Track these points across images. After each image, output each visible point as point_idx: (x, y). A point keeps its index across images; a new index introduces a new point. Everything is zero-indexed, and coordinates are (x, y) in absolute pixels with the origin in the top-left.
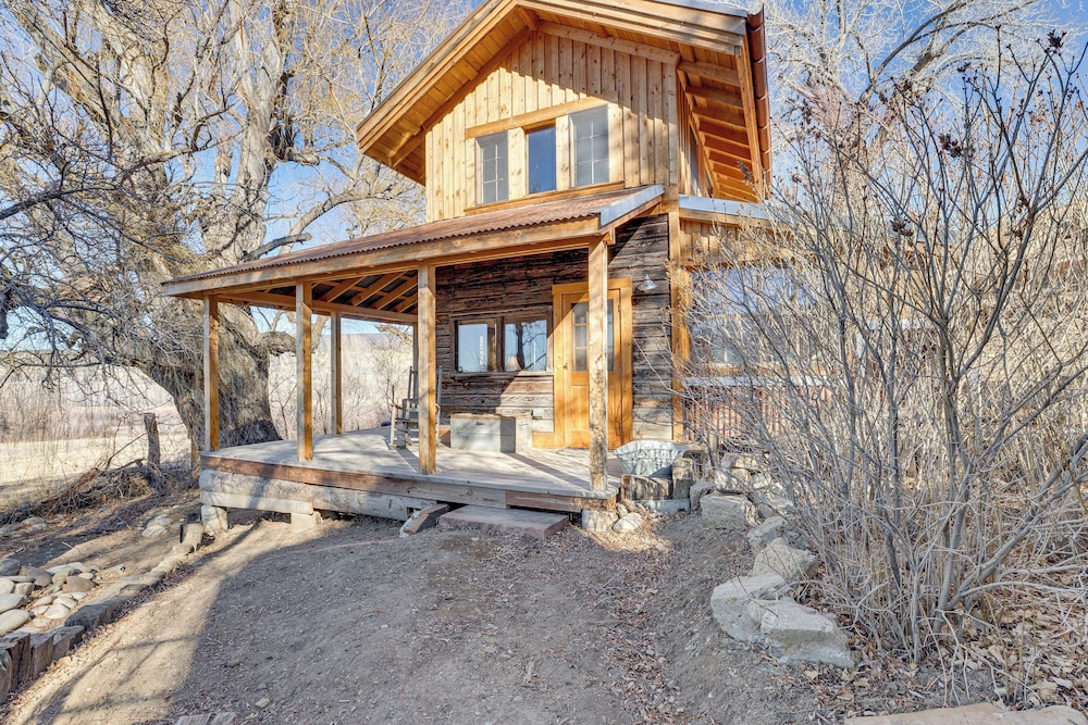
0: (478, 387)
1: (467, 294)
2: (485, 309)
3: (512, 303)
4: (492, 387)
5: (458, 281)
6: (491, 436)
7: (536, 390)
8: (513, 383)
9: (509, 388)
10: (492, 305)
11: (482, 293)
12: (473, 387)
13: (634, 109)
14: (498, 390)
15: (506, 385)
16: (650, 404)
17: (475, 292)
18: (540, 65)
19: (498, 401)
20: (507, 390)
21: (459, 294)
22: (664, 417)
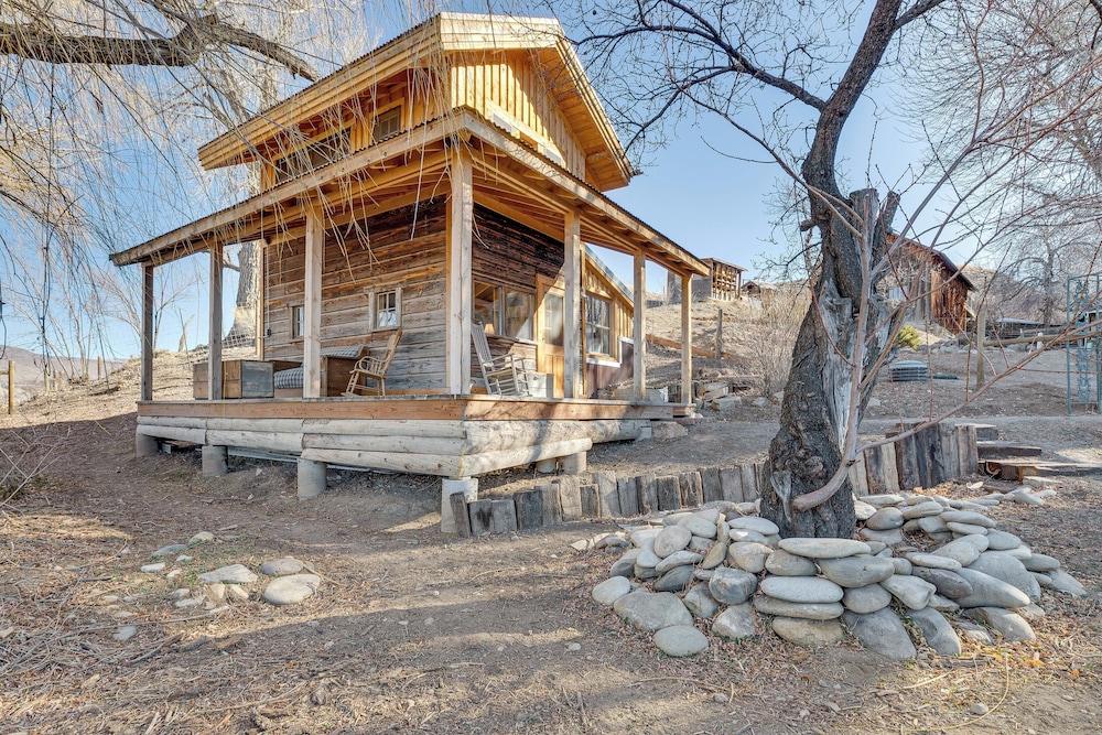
17: (488, 256)
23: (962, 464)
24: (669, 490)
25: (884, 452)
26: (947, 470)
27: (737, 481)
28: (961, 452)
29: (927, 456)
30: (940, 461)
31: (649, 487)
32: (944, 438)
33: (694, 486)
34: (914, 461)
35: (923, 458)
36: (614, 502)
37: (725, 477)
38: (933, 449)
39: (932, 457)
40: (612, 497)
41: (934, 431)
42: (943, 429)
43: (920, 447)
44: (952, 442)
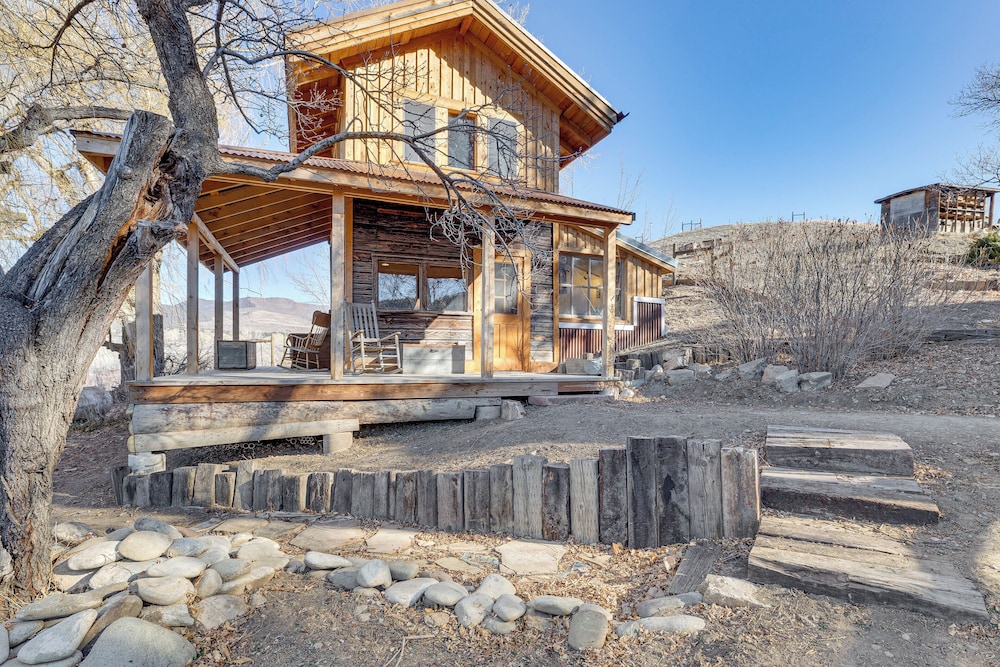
0: (402, 322)
1: (391, 238)
2: (410, 254)
3: (437, 253)
4: (417, 323)
5: (380, 223)
6: (442, 361)
7: (457, 327)
8: (436, 320)
9: (433, 324)
10: (416, 252)
11: (408, 240)
12: (396, 322)
13: (535, 134)
14: (422, 326)
15: (430, 322)
16: (540, 338)
17: (399, 237)
18: (467, 67)
19: (422, 336)
20: (431, 326)
21: (382, 236)
22: (549, 346)
23: (727, 517)
24: (290, 489)
25: (576, 479)
26: (696, 522)
27: (368, 490)
28: (726, 495)
29: (654, 492)
30: (683, 506)
31: (274, 483)
32: (693, 468)
33: (322, 488)
34: (624, 499)
35: (646, 496)
36: (246, 493)
37: (355, 483)
38: (669, 485)
39: (667, 497)
40: (247, 487)
41: (675, 455)
42: (694, 453)
43: (641, 477)
44: (711, 477)
